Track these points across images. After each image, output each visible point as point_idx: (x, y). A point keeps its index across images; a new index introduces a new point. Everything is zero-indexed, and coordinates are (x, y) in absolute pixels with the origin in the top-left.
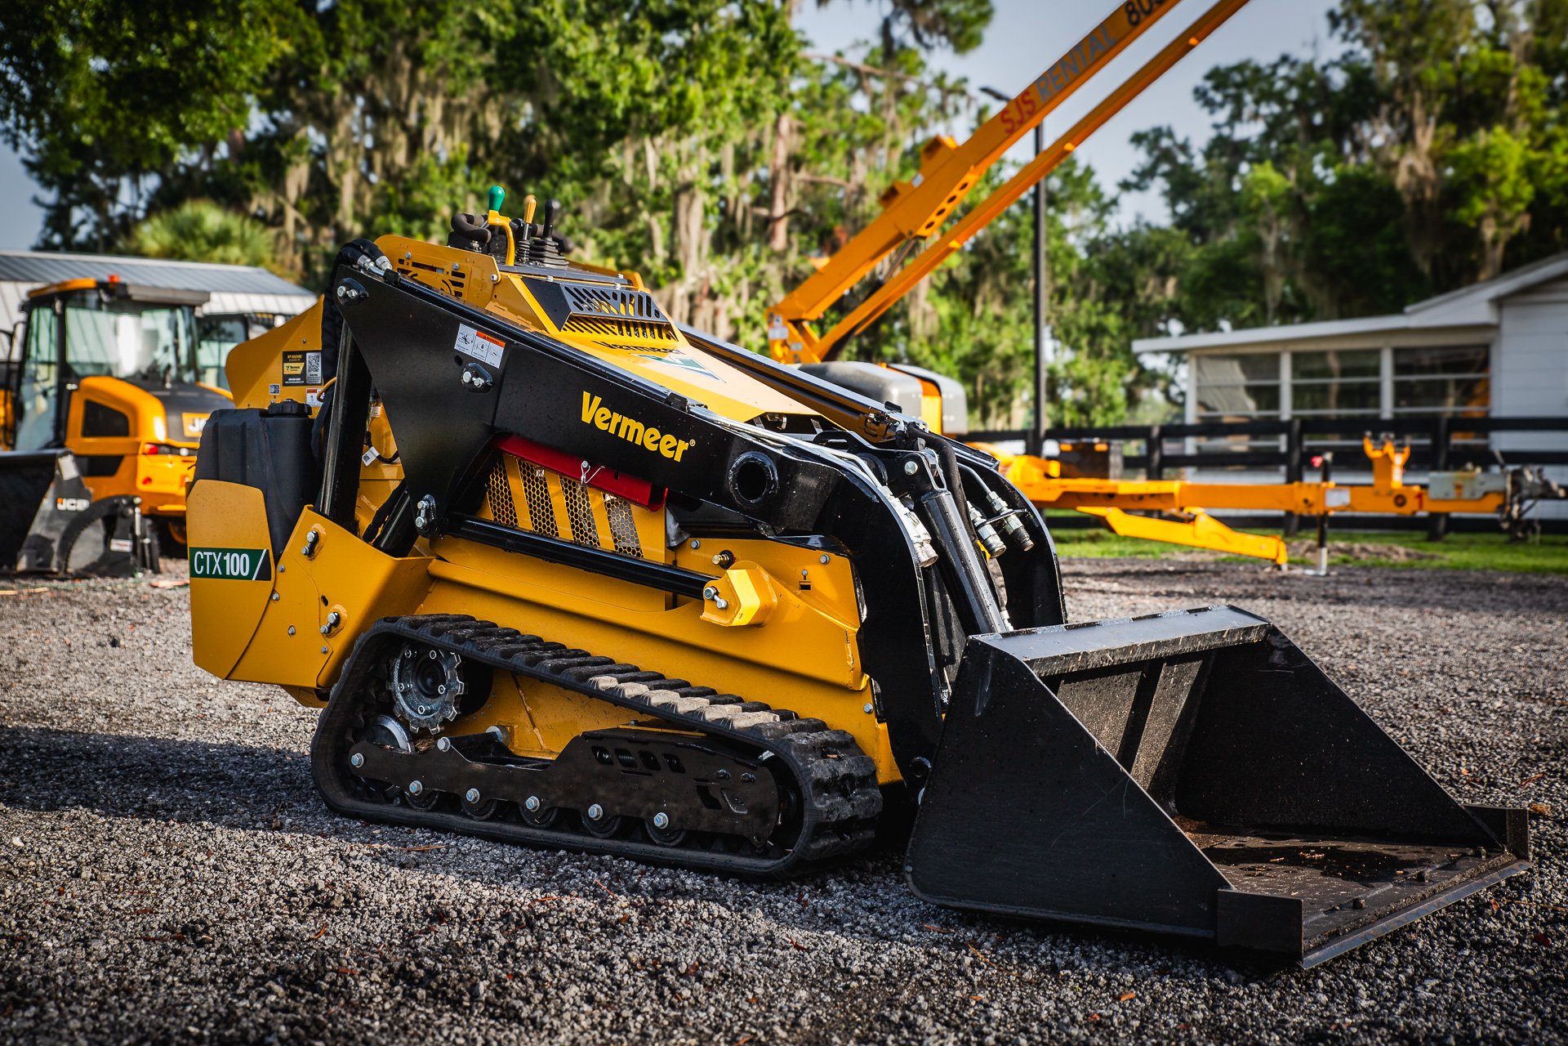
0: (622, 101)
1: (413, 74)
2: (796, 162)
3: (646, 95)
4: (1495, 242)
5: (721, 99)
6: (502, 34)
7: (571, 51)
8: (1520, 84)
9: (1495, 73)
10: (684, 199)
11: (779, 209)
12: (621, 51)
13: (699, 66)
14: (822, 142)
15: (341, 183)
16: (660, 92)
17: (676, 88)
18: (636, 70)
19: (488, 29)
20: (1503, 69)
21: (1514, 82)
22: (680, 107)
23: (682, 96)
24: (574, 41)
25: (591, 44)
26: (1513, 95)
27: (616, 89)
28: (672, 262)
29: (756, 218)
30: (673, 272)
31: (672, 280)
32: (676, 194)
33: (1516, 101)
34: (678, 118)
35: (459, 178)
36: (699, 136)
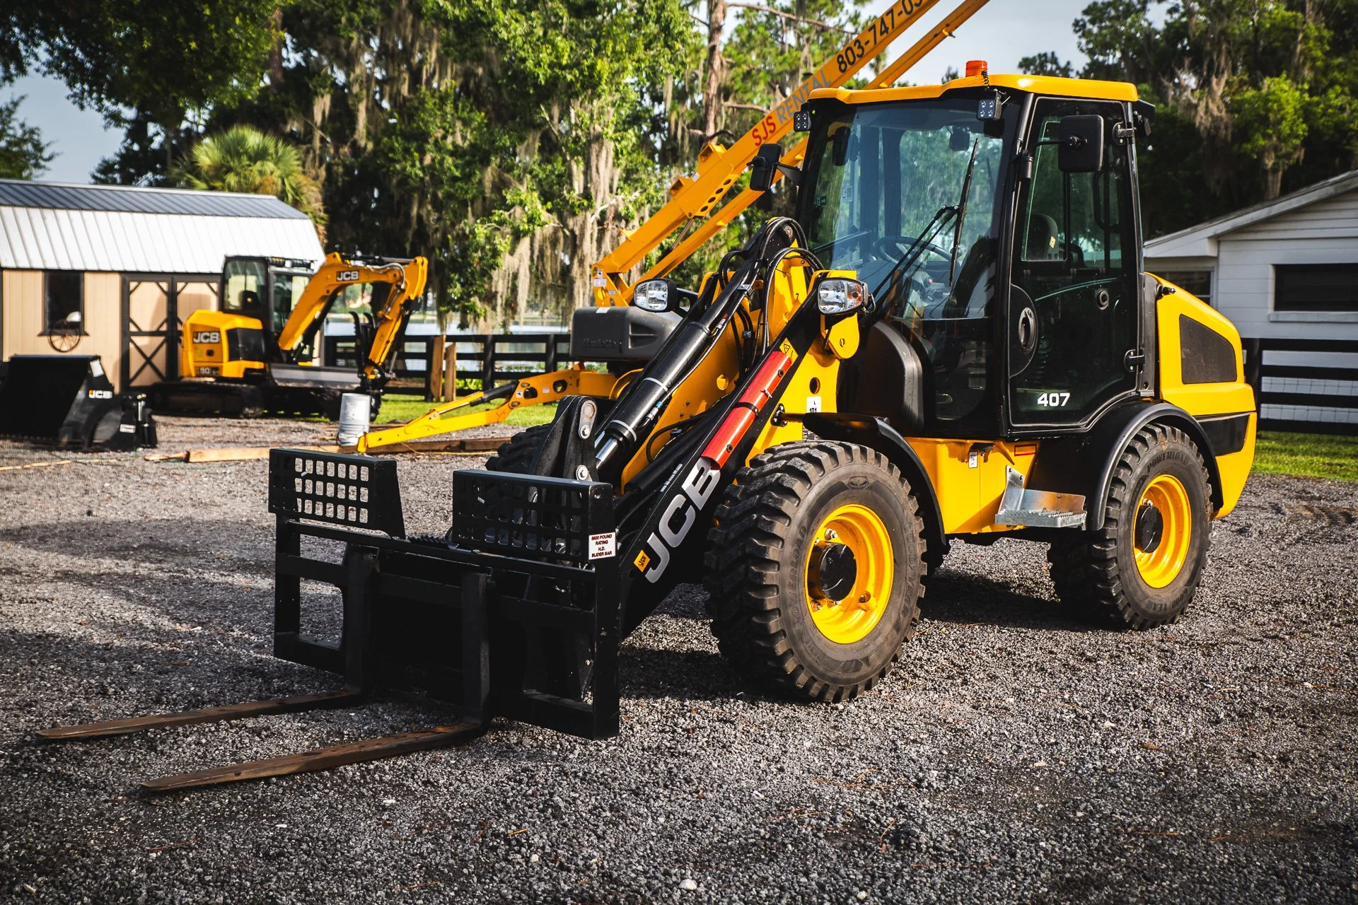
0: (542, 75)
1: (414, 25)
2: (725, 92)
3: (563, 68)
4: (1275, 170)
5: (624, 69)
6: (456, 18)
7: (504, 35)
8: (1306, 38)
9: (1287, 29)
10: (595, 147)
11: (711, 131)
12: (545, 33)
13: (605, 45)
14: (747, 75)
15: (358, 110)
16: (576, 64)
17: (586, 63)
18: (554, 46)
19: (446, 12)
20: (1293, 25)
21: (1300, 36)
22: (591, 76)
23: (592, 67)
24: (505, 26)
25: (521, 29)
26: (1299, 48)
27: (538, 64)
28: (587, 195)
29: (692, 137)
30: (586, 203)
31: (586, 209)
32: (589, 143)
33: (1302, 52)
34: (590, 83)
35: (449, 108)
36: (607, 98)
